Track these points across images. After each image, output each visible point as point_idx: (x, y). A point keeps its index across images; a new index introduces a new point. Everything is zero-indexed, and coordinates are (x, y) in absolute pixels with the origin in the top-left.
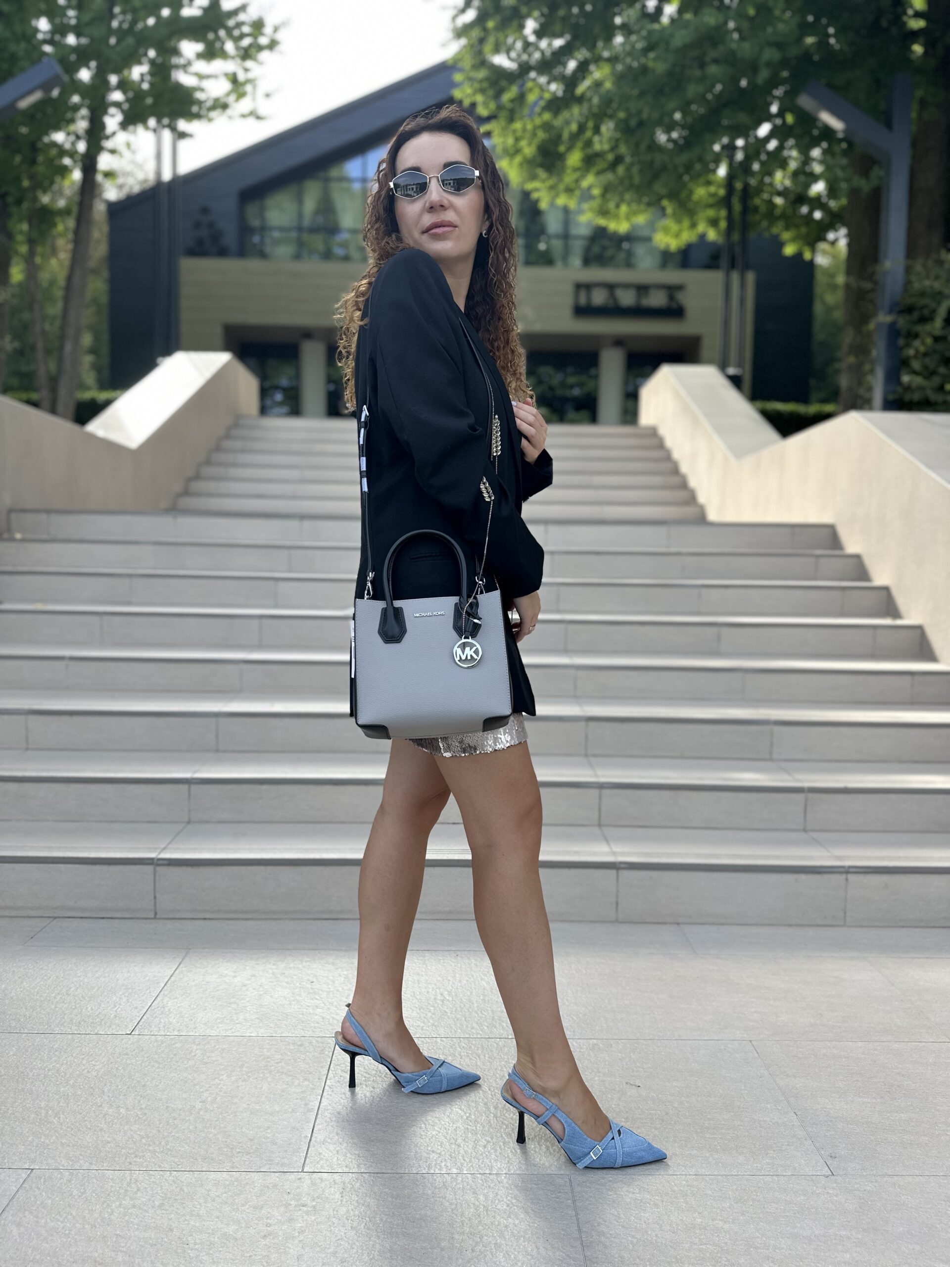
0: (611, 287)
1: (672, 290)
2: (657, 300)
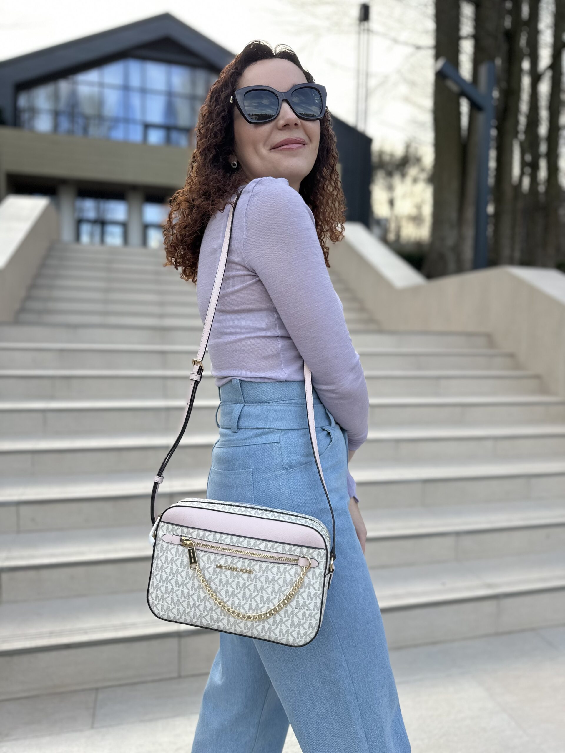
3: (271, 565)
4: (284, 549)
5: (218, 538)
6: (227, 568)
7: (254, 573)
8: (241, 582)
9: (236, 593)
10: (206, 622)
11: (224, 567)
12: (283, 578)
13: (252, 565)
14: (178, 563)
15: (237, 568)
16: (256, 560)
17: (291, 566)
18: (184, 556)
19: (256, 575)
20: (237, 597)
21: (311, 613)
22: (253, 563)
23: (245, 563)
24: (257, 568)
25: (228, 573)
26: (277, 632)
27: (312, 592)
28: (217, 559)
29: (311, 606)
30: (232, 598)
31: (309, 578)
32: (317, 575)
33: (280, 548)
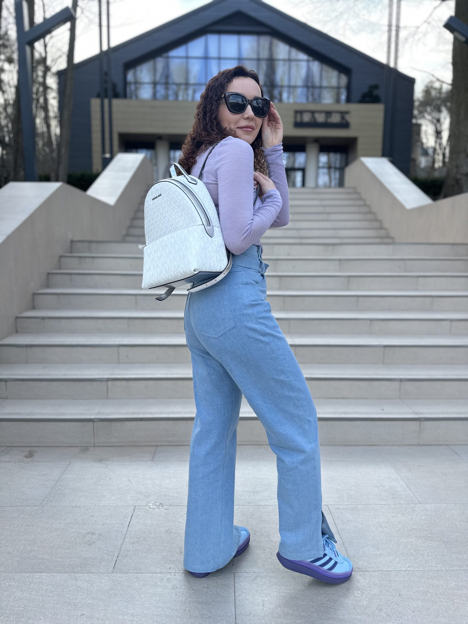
0: (313, 112)
1: (343, 114)
2: (336, 119)
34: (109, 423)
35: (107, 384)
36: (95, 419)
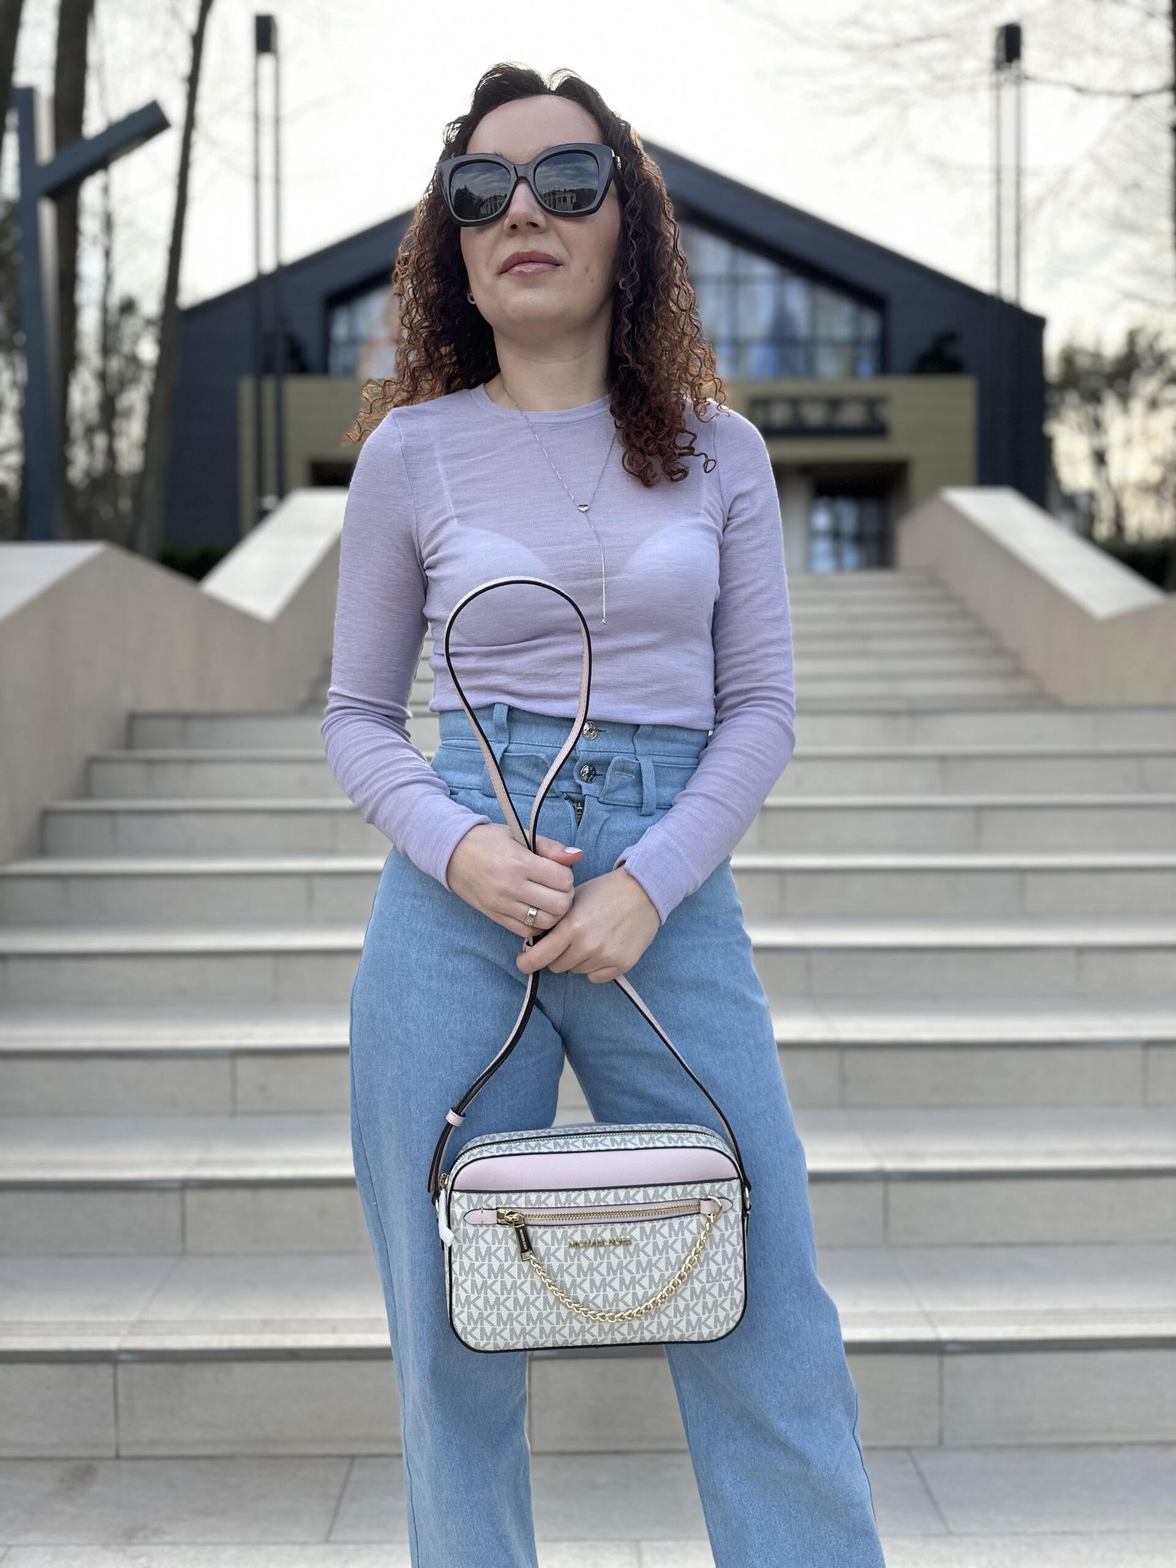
0: (795, 402)
1: (872, 403)
2: (853, 415)
3: (658, 1224)
4: (674, 1193)
5: (563, 1200)
6: (586, 1245)
7: (634, 1243)
8: (614, 1261)
9: (607, 1281)
10: (563, 1339)
11: (581, 1245)
12: (680, 1241)
13: (628, 1231)
14: (501, 1254)
15: (604, 1241)
16: (633, 1222)
17: (689, 1218)
18: (510, 1241)
19: (637, 1245)
20: (611, 1287)
21: (732, 1283)
22: (629, 1227)
23: (615, 1230)
24: (636, 1233)
25: (590, 1252)
26: (683, 1325)
27: (729, 1249)
28: (569, 1234)
29: (731, 1273)
30: (602, 1290)
31: (720, 1230)
32: (732, 1222)
33: (668, 1194)
34: (174, 1368)
35: (183, 1202)
36: (121, 1351)
